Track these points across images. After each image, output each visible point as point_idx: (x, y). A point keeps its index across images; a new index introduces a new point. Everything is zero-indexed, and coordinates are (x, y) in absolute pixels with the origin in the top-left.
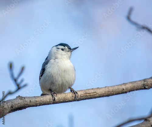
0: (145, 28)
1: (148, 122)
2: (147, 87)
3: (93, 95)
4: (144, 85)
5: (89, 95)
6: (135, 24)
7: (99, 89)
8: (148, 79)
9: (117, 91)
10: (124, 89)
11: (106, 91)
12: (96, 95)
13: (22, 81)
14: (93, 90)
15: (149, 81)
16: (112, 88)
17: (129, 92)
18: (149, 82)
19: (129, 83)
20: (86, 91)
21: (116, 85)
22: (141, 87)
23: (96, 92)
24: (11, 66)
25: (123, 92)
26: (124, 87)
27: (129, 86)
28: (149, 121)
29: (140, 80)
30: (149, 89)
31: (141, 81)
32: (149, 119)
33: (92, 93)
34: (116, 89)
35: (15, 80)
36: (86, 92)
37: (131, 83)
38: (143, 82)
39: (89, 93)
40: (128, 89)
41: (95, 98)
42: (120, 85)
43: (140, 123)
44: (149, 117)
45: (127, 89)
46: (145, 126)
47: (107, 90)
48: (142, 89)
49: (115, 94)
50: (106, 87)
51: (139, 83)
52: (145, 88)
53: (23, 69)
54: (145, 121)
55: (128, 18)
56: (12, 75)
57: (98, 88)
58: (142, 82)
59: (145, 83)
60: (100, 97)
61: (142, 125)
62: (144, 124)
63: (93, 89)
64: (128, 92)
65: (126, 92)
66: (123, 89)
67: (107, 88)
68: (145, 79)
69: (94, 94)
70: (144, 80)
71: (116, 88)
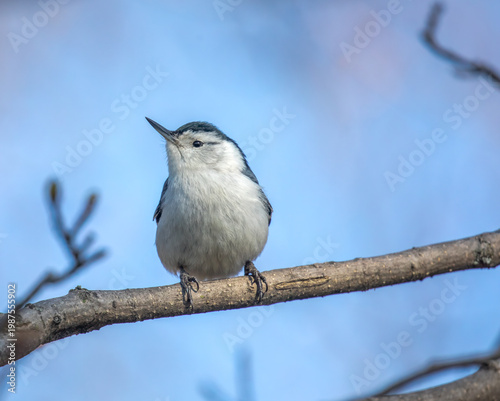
0: (480, 70)
1: (491, 372)
2: (488, 261)
3: (314, 286)
4: (479, 253)
5: (303, 287)
6: (449, 56)
7: (336, 267)
8: (490, 233)
9: (393, 274)
10: (416, 266)
11: (356, 274)
12: (325, 286)
13: (89, 240)
14: (314, 270)
15: (493, 240)
16: (375, 264)
17: (431, 275)
18: (494, 246)
19: (432, 246)
20: (294, 273)
21: (390, 255)
22: (469, 259)
23: (324, 277)
24: (54, 193)
25: (412, 276)
26: (414, 260)
27: (430, 257)
28: (496, 370)
29: (468, 239)
30: (494, 267)
31: (469, 242)
32: (494, 363)
33: (312, 279)
34: (391, 265)
35: (67, 238)
36: (293, 276)
37: (438, 246)
38: (475, 246)
39: (303, 280)
40: (428, 266)
41: (323, 294)
42: (401, 253)
43: (468, 378)
44: (496, 358)
45: (423, 266)
46: (481, 385)
47: (360, 269)
48: (474, 267)
49: (388, 284)
50: (356, 260)
51: (462, 246)
52: (483, 265)
53: (91, 204)
54: (481, 369)
55: (428, 38)
56: (58, 222)
57: (332, 263)
58: (471, 244)
59: (483, 246)
60: (337, 292)
61: (472, 382)
62: (478, 381)
63: (314, 266)
64: (426, 276)
65: (421, 278)
66: (413, 267)
67: (359, 263)
68: (482, 235)
69: (320, 281)
70: (480, 238)
71: (389, 262)
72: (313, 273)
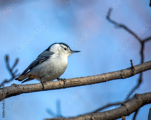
0: (122, 26)
1: (124, 106)
2: (123, 77)
3: (77, 83)
4: (121, 75)
5: (74, 84)
6: (114, 22)
7: (83, 78)
8: (124, 70)
9: (98, 80)
10: (104, 78)
11: (88, 80)
12: (80, 84)
13: (16, 71)
14: (77, 79)
15: (125, 71)
16: (93, 78)
17: (108, 81)
18: (125, 73)
19: (108, 73)
20: (71, 80)
21: (97, 75)
22: (118, 76)
23: (79, 81)
24: (7, 58)
25: (103, 81)
26: (104, 77)
27: (108, 76)
28: (125, 106)
29: (118, 71)
30: (125, 78)
31: (118, 72)
32: (125, 104)
33: (76, 82)
34: (97, 78)
35: (11, 70)
36: (71, 81)
37: (110, 73)
38: (120, 73)
39: (74, 82)
40: (107, 78)
41: (79, 86)
42: (100, 75)
43: (118, 108)
44: (126, 102)
45: (106, 78)
46: (121, 110)
47: (89, 79)
48: (120, 78)
49: (96, 83)
50: (88, 76)
51: (117, 73)
52: (122, 78)
53: (17, 61)
54: (121, 105)
55: (108, 18)
56: (8, 66)
57: (82, 77)
58: (119, 72)
59: (122, 73)
60: (83, 85)
61: (119, 109)
62: (121, 109)
63: (77, 78)
64: (107, 81)
65: (105, 81)
66: (103, 78)
67: (89, 77)
68: (122, 70)
69: (78, 82)
70: (121, 71)
71: (97, 77)
72: (76, 80)
